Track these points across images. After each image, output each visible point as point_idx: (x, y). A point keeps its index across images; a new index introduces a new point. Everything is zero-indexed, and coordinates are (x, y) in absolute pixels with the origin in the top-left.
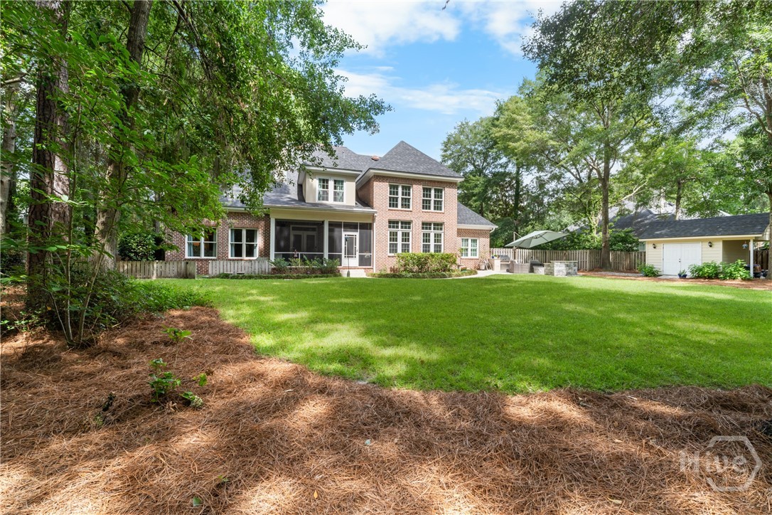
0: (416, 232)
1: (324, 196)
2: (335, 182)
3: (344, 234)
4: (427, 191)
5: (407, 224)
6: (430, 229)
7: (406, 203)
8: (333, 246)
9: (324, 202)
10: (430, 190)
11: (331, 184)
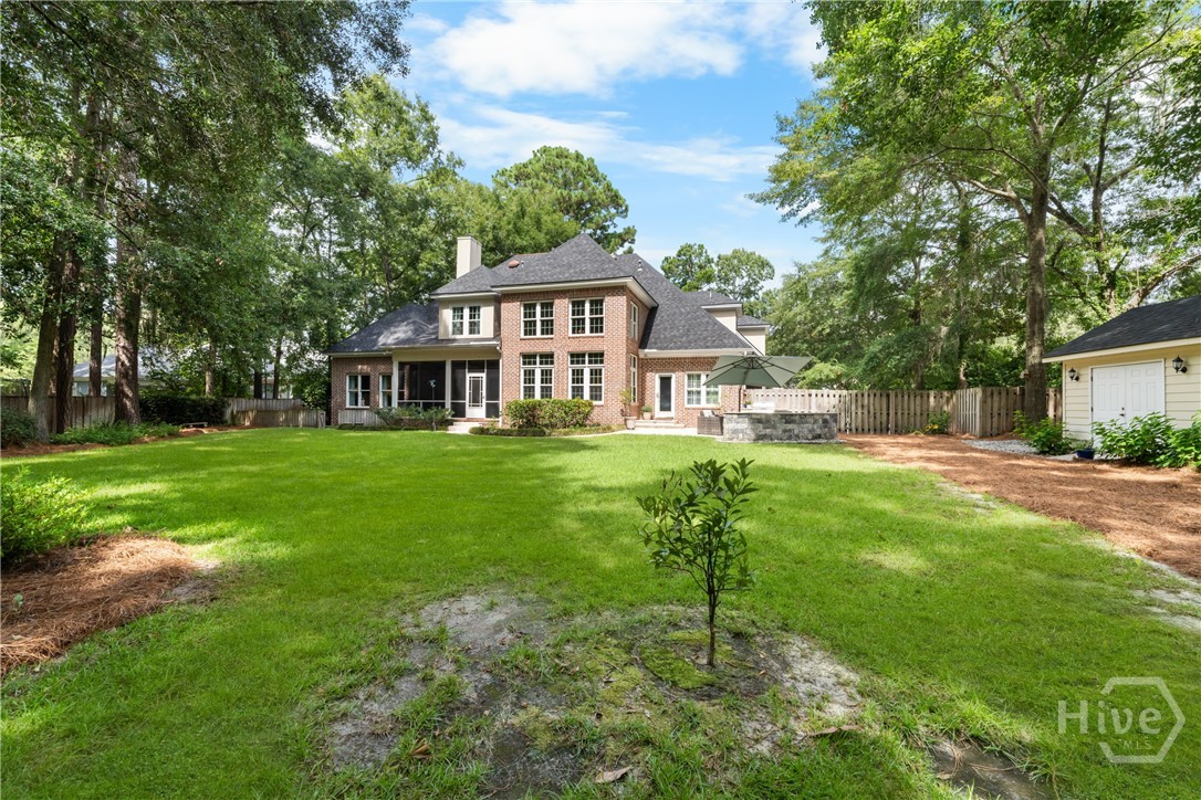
0: (563, 370)
1: (458, 329)
2: (471, 309)
3: (469, 376)
4: (578, 306)
5: (548, 358)
6: (583, 362)
7: (548, 327)
8: (458, 393)
9: (458, 337)
10: (583, 303)
11: (466, 312)
